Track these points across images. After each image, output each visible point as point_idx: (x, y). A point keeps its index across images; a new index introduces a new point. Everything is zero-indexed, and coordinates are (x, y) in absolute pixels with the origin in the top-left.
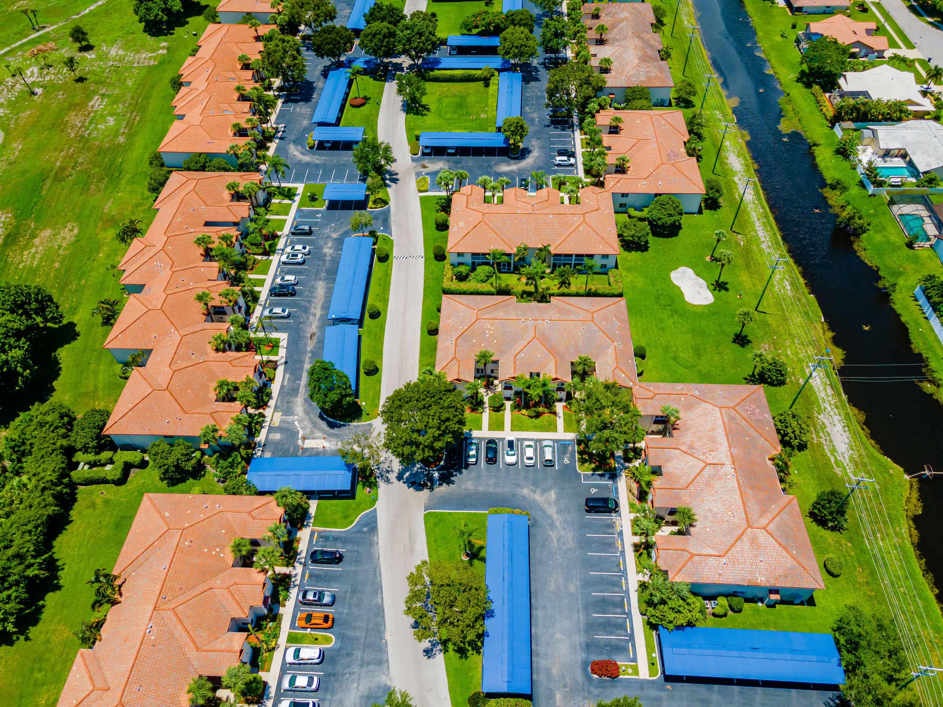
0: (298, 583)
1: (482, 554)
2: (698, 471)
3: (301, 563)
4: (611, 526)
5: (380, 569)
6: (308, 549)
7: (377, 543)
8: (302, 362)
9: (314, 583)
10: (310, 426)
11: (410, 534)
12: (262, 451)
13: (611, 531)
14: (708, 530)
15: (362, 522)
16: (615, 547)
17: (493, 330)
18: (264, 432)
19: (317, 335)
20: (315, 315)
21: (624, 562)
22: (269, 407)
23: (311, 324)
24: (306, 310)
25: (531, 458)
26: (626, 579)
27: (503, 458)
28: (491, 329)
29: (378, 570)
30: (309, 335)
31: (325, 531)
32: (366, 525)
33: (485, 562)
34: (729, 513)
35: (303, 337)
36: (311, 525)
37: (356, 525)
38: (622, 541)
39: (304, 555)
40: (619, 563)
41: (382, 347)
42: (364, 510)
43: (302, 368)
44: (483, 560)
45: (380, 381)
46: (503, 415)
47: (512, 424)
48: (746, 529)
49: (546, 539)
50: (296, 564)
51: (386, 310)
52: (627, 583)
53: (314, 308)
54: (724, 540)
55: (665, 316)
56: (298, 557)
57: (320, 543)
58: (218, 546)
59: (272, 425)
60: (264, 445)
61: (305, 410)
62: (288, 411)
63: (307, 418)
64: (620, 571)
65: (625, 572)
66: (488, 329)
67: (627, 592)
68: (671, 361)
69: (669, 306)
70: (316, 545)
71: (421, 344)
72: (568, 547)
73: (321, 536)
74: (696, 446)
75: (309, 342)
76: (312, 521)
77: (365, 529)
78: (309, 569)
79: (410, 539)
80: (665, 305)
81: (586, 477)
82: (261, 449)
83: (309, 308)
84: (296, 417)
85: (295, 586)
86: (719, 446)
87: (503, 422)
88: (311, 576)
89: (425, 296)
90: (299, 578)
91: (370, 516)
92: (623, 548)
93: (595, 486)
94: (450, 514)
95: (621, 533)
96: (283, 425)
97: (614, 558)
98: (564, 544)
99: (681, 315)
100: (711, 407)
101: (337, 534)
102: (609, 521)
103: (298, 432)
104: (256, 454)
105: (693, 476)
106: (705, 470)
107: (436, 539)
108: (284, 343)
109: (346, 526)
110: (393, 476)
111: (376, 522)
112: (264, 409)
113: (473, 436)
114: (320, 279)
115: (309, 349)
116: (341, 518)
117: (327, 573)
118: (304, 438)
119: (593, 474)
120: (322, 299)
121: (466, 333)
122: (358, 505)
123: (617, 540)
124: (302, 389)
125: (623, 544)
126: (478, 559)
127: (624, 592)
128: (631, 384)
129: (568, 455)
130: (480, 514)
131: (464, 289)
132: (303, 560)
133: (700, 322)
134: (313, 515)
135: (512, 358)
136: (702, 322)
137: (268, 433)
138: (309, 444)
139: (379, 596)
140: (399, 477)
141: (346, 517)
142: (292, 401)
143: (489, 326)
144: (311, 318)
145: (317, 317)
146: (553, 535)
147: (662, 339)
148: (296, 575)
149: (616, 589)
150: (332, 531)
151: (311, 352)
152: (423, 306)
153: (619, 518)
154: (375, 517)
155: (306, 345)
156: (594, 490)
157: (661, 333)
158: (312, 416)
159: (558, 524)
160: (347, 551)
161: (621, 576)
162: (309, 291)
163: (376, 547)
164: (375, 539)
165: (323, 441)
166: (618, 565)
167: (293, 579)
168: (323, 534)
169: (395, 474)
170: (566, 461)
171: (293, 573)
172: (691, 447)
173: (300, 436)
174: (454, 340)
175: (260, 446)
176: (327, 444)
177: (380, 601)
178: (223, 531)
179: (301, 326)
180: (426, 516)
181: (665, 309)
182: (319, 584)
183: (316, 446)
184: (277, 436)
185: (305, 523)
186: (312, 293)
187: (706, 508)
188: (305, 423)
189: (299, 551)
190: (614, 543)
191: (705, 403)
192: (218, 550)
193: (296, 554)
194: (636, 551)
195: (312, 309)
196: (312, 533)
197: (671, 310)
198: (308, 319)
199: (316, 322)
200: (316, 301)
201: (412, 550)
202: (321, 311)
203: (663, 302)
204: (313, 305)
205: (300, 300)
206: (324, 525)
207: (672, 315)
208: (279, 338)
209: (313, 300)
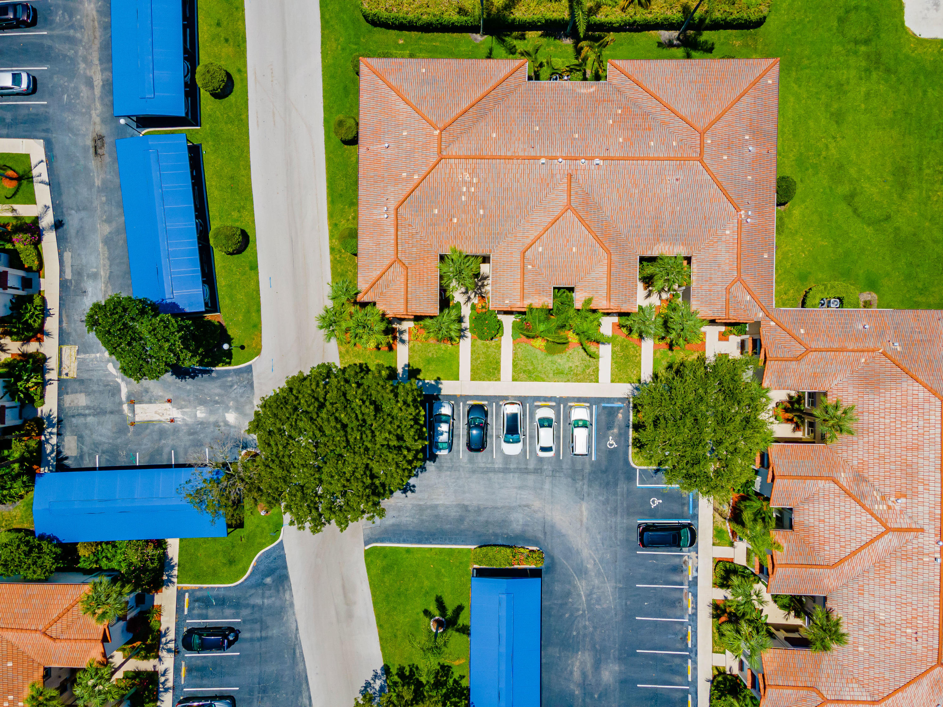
0: (170, 684)
1: (462, 621)
2: (865, 539)
3: (169, 651)
4: (678, 569)
5: (301, 648)
6: (177, 624)
7: (292, 605)
9: (198, 681)
11: (344, 587)
12: (59, 434)
13: (677, 578)
14: (861, 649)
15: (262, 567)
16: (682, 606)
17: (477, 185)
18: (52, 391)
19: (108, 141)
20: (89, 83)
21: (695, 633)
22: (48, 334)
23: (88, 113)
24: (70, 68)
25: (549, 449)
26: (695, 662)
27: (499, 447)
28: (471, 183)
29: (298, 651)
30: (89, 142)
31: (201, 589)
32: (270, 572)
33: (469, 634)
34: (909, 631)
36: (175, 580)
37: (252, 574)
38: (695, 596)
39: (171, 635)
40: (686, 635)
41: (249, 178)
42: (262, 546)
44: (465, 630)
45: (254, 267)
46: (499, 347)
47: (515, 366)
48: (932, 668)
49: (568, 594)
50: (163, 654)
51: (242, 71)
52: (695, 669)
53: (85, 60)
54: (887, 676)
55: (853, 73)
56: (163, 640)
57: (196, 612)
58: (9, 692)
59: (64, 377)
60: (60, 421)
62: (87, 341)
64: (686, 649)
65: (694, 651)
66: (465, 183)
67: (694, 683)
68: (843, 206)
69: (867, 42)
70: (190, 616)
71: (328, 168)
72: (605, 606)
73: (194, 600)
74: (869, 474)
75: (96, 163)
76: (175, 572)
77: (268, 580)
78: (184, 658)
79: (345, 595)
80: (856, 42)
81: (645, 476)
82: (55, 430)
83: (73, 61)
85: (166, 690)
86: (921, 488)
87: (498, 363)
88: (189, 670)
89: (325, 23)
90: (170, 675)
91: (274, 555)
92: (695, 608)
93: (657, 493)
94: (408, 550)
95: (694, 583)
96: (85, 374)
97: (678, 627)
98: (599, 600)
99: (888, 71)
100: (923, 393)
101: (222, 592)
102: (677, 560)
103: (118, 389)
104: (47, 441)
105: (854, 546)
106: (882, 540)
107: (387, 596)
109: (237, 578)
111: (286, 567)
112: (40, 340)
113: (443, 392)
115: (98, 181)
116: (225, 564)
117: (215, 662)
118: (132, 403)
119: (657, 471)
120: (98, 34)
121: (417, 192)
122: (251, 538)
123: (687, 595)
125: (695, 602)
126: (458, 630)
127: (688, 684)
128: (761, 314)
129: (616, 431)
130: (460, 551)
131: (411, 16)
132: (172, 645)
133: (925, 92)
134: (176, 560)
135: (517, 257)
136: (930, 92)
137: (60, 394)
138: (143, 413)
139: (305, 694)
141: (232, 562)
143: (467, 177)
144: (84, 91)
145: (98, 91)
146: (582, 586)
147: (832, 146)
148: (166, 671)
149: (678, 679)
150: (213, 588)
151: (105, 190)
152: (324, 54)
153: (693, 554)
154: (283, 557)
155: (88, 172)
156: (657, 502)
157: (833, 127)
159: (590, 566)
160: (244, 621)
161: (689, 657)
162: (66, 9)
163: (290, 612)
164: (287, 596)
165: (168, 405)
166: (684, 638)
167: (162, 679)
168: (198, 594)
170: (611, 443)
171: (161, 668)
172: (860, 478)
173: (124, 396)
174: (392, 205)
175: (51, 425)
176: (175, 413)
177: (306, 702)
178: (10, 664)
179: (68, 116)
180: (368, 554)
181: (856, 53)
182: (205, 682)
183: (156, 418)
184: (79, 400)
185: (165, 578)
186: (71, 16)
187: (866, 607)
189: (163, 629)
190: (680, 600)
191: (911, 381)
192: (11, 697)
193: (159, 635)
194: (716, 616)
195: (82, 66)
196: (180, 595)
197: (868, 56)
198: (77, 96)
199: (98, 104)
200: (85, 39)
201: (350, 616)
202: (102, 71)
203: (854, 32)
204: (81, 51)
205: (50, 37)
206: (197, 578)
207: (867, 70)
208: (27, 156)
209: (78, 35)
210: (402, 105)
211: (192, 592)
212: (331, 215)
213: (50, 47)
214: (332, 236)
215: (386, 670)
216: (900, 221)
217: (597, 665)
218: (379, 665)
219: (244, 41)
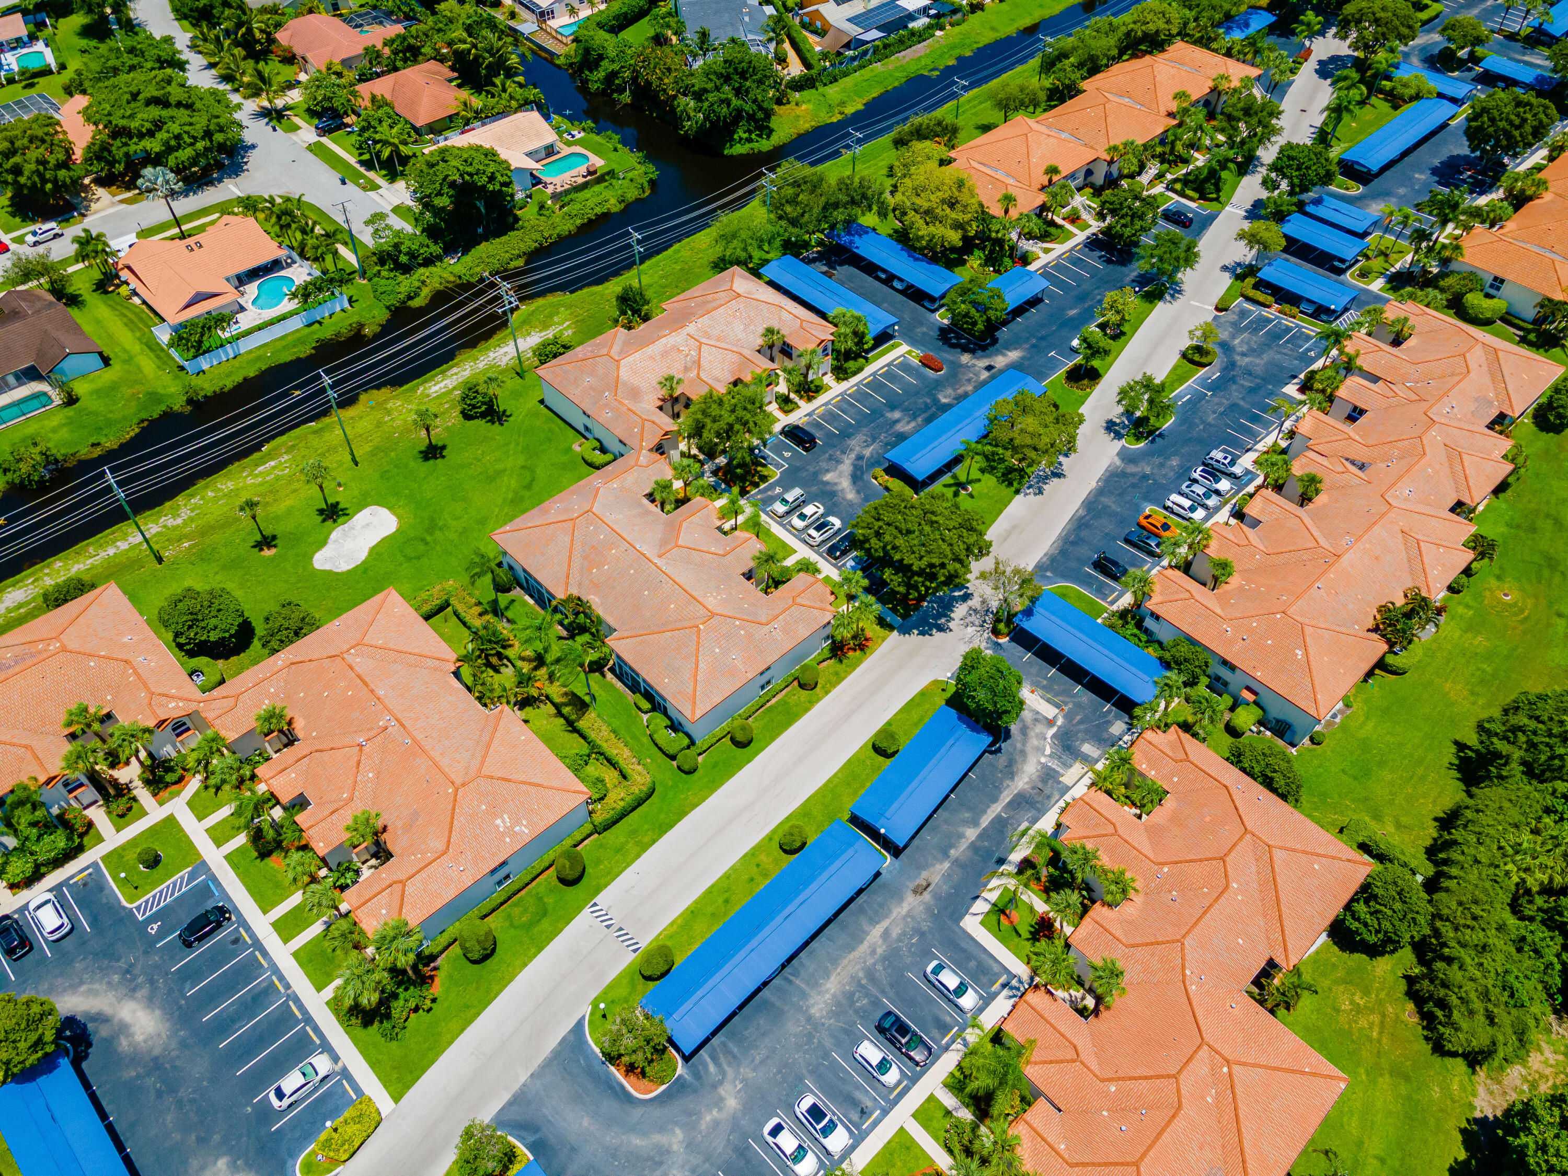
8: (973, 847)
10: (1032, 734)
12: (1121, 738)
16: (827, 413)
19: (912, 885)
20: (886, 934)
21: (833, 400)
22: (1073, 799)
23: (908, 915)
24: (891, 958)
26: (847, 392)
30: (927, 896)
31: (1098, 598)
35: (937, 897)
36: (1109, 611)
37: (1056, 583)
38: (814, 411)
43: (982, 836)
52: (850, 390)
53: (873, 952)
57: (1110, 589)
59: (1085, 770)
60: (1113, 745)
61: (1024, 761)
62: (1049, 776)
63: (1028, 748)
64: (844, 398)
65: (841, 396)
67: (856, 385)
70: (1115, 588)
71: (779, 735)
73: (1106, 595)
75: (936, 879)
76: (1106, 615)
81: (778, 466)
82: (1121, 743)
83: (884, 959)
84: (1043, 760)
89: (682, 814)
92: (820, 407)
95: (809, 414)
96: (1070, 761)
99: (433, 520)
103: (1054, 736)
108: (981, 907)
109: (1068, 588)
110: (975, 602)
114: (809, 1019)
115: (946, 865)
116: (1069, 598)
118: (1051, 723)
119: (770, 464)
120: (845, 961)
123: (818, 414)
124: (1006, 797)
125: (817, 408)
129: (770, 492)
137: (1097, 762)
138: (1049, 711)
140: (966, 597)
141: (1063, 596)
142: (1033, 788)
144: (895, 932)
145: (885, 923)
150: (1089, 592)
151: (946, 855)
153: (795, 424)
155: (947, 876)
158: (1019, 745)
159: (853, 456)
160: (1083, 564)
161: (846, 395)
162: (852, 1003)
168: (1103, 596)
169: (970, 603)
173: (1054, 729)
176: (1026, 694)
179: (925, 926)
184: (1087, 748)
186: (852, 994)
188: (1035, 742)
190: (824, 415)
194: (813, 397)
195: (879, 951)
196: (1112, 603)
197: (431, 534)
198: (904, 934)
199: (894, 914)
200: (858, 967)
201: (1014, 527)
202: (867, 933)
203: (422, 547)
204: (870, 961)
205: (884, 992)
206: (1092, 602)
207: (441, 529)
208: (982, 923)
209: (861, 974)
210: (702, 665)
211: (1104, 599)
212: (807, 710)
213: (892, 986)
214: (819, 700)
215: (1017, 492)
216: (521, 461)
217: (897, 421)
218: (1019, 498)
219: (746, 855)
